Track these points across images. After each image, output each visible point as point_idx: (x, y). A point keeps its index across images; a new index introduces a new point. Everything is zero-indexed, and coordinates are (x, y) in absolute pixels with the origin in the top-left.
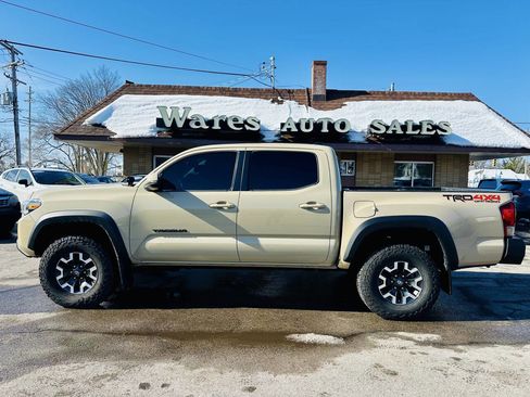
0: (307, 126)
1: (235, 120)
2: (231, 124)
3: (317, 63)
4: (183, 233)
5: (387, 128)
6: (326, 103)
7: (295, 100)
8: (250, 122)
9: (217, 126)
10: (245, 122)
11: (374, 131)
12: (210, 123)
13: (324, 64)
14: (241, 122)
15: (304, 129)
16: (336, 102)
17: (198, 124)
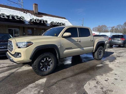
0: (38, 21)
1: (17, 16)
2: (16, 18)
3: (35, 4)
4: (71, 48)
5: (55, 23)
6: (38, 15)
7: (30, 13)
8: (22, 18)
9: (11, 18)
10: (20, 18)
11: (52, 24)
12: (8, 16)
13: (37, 5)
14: (19, 17)
15: (37, 22)
16: (40, 15)
17: (4, 16)
